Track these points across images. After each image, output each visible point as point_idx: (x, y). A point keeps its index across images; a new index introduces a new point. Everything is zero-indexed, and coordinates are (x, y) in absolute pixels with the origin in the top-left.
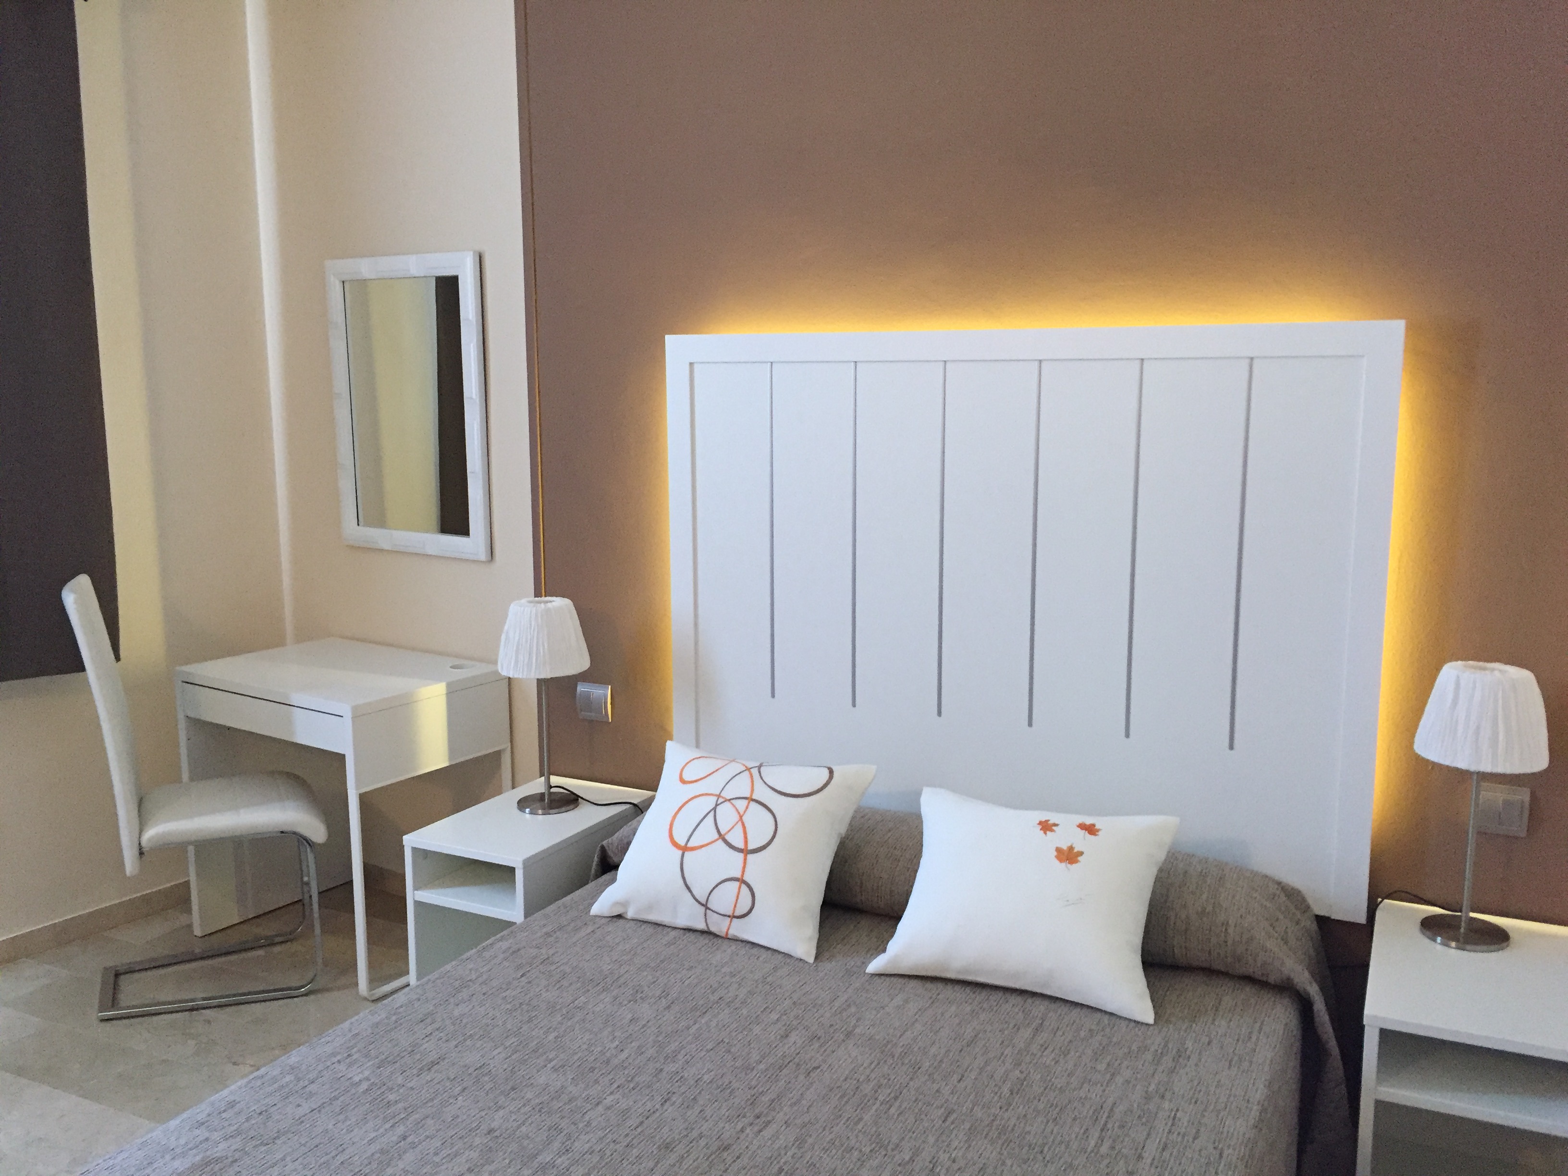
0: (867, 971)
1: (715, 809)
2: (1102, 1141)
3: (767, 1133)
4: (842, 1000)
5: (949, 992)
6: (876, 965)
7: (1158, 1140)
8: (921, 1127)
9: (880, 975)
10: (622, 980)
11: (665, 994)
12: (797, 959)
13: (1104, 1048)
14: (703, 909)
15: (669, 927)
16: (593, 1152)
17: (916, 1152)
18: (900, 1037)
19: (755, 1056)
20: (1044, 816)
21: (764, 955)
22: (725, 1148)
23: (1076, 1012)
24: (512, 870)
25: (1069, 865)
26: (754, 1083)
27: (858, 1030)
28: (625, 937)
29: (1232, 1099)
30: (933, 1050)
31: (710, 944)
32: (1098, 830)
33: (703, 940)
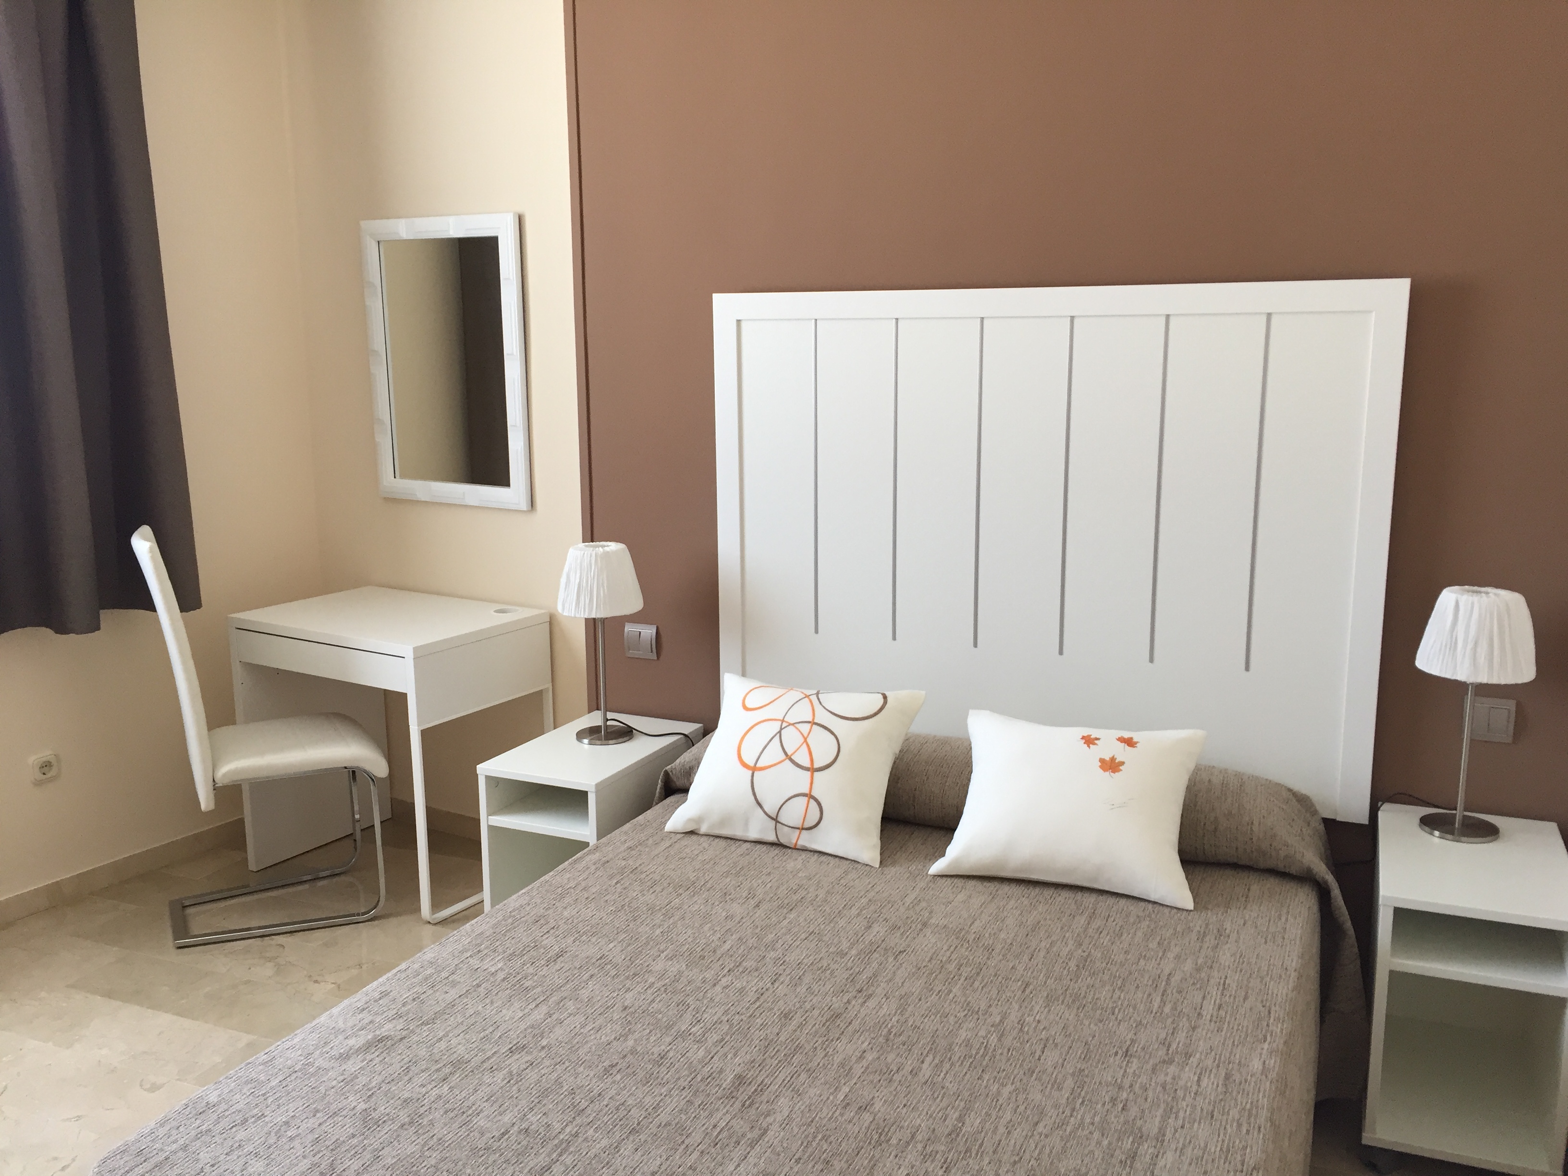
0: (929, 873)
1: (780, 732)
2: (1165, 1003)
3: (871, 1003)
4: (912, 896)
5: (1006, 889)
6: (938, 866)
7: (1213, 1002)
8: (1004, 997)
9: (942, 876)
10: (709, 885)
11: (751, 895)
12: (864, 864)
13: (1152, 930)
14: (774, 822)
15: (740, 840)
16: (721, 1022)
17: (1004, 1017)
18: (971, 925)
19: (845, 945)
20: (1086, 731)
21: (833, 861)
22: (837, 1016)
23: (1123, 902)
24: (585, 794)
25: (1112, 774)
26: (850, 964)
27: (933, 921)
28: (702, 849)
29: (1272, 967)
30: (1002, 935)
31: (781, 854)
32: (1136, 743)
33: (776, 851)
